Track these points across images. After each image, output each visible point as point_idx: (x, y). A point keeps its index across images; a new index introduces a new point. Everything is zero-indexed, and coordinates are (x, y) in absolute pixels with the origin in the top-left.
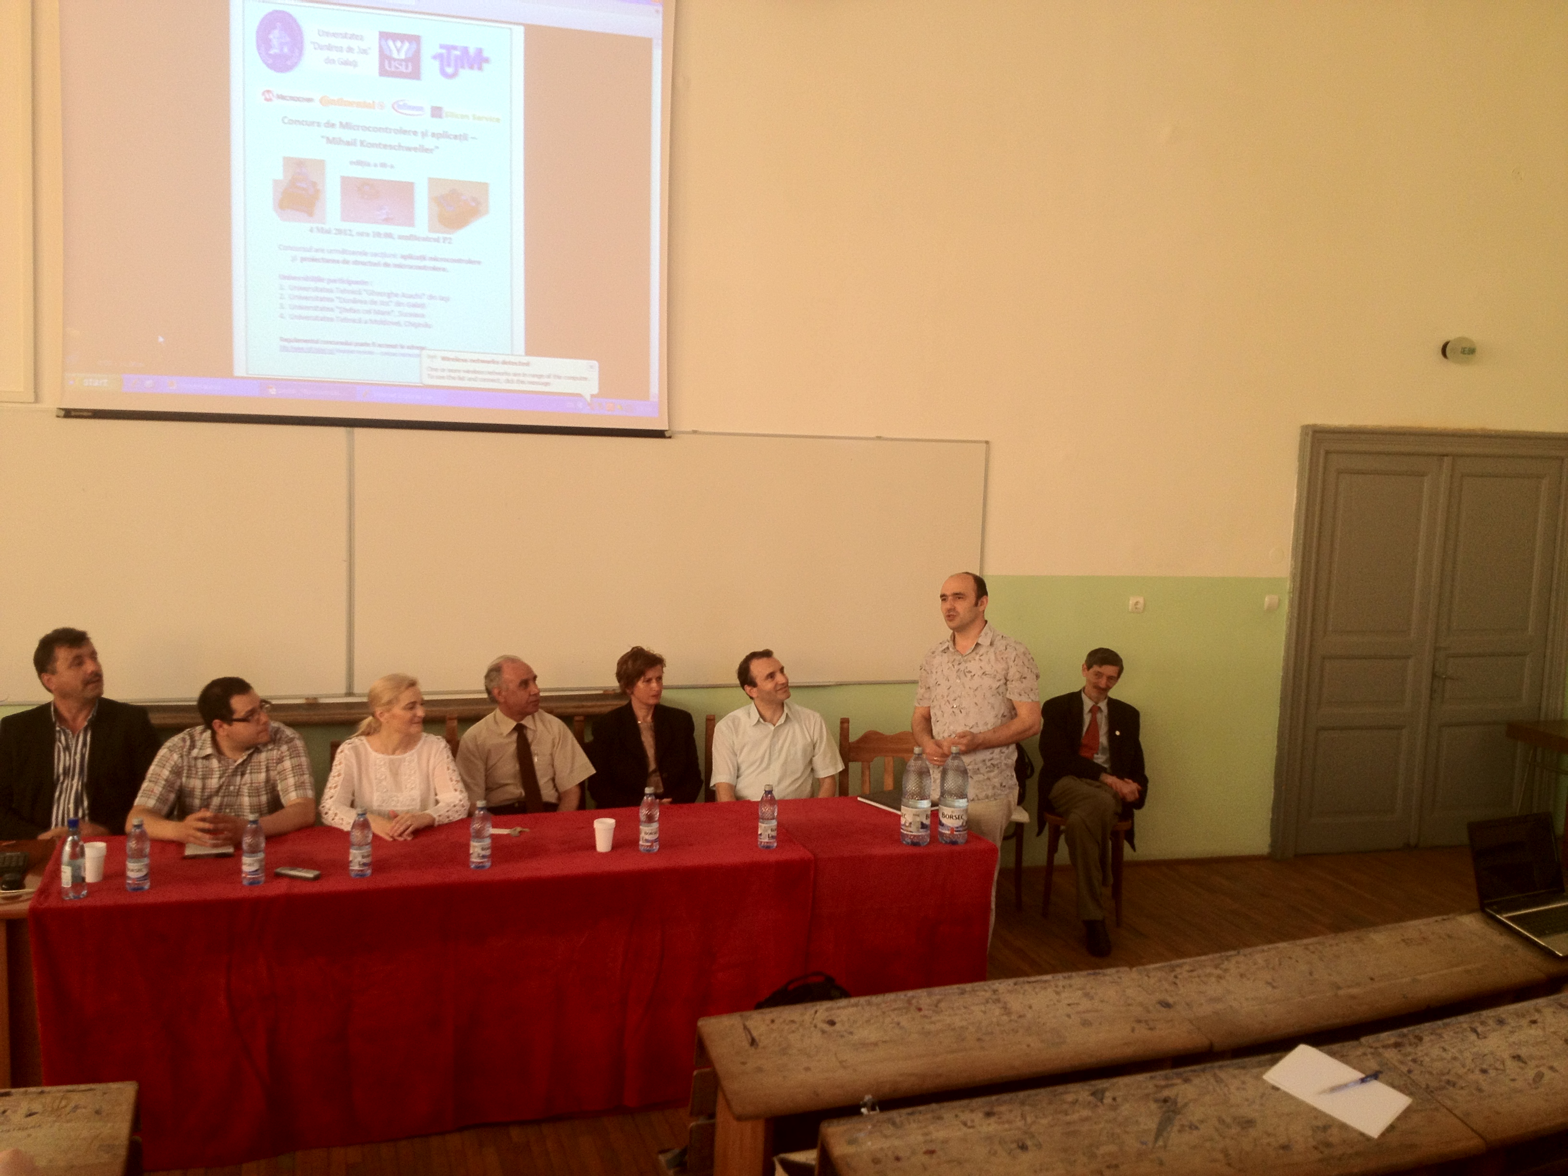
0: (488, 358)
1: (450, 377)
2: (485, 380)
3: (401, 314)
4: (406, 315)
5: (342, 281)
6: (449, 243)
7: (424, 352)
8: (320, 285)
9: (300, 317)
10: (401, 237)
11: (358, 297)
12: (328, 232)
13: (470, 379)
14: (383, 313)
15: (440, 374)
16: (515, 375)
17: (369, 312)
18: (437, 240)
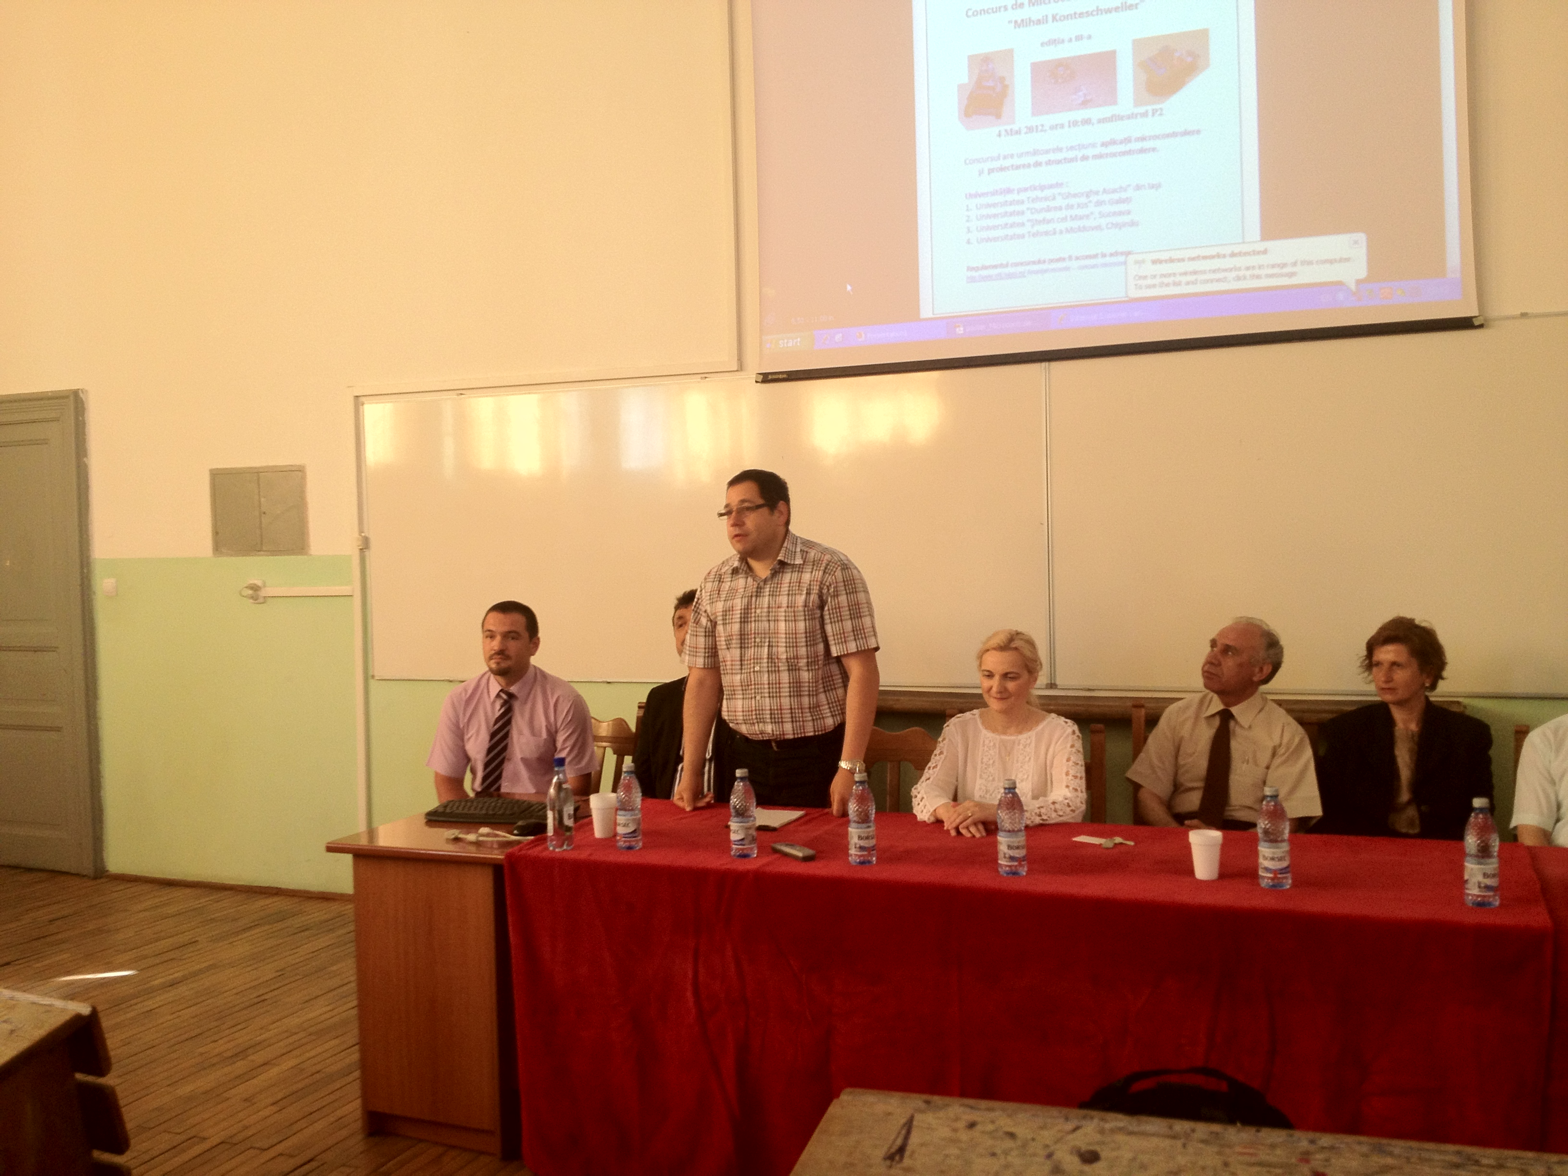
0: (1211, 252)
1: (1162, 285)
2: (1207, 281)
3: (1102, 215)
4: (1108, 215)
5: (1034, 188)
6: (1161, 115)
7: (1131, 259)
9: (988, 240)
10: (1100, 121)
11: (1052, 204)
12: (1018, 132)
13: (1188, 283)
14: (1081, 218)
15: (1149, 282)
16: (1248, 268)
17: (1064, 219)
18: (1145, 115)
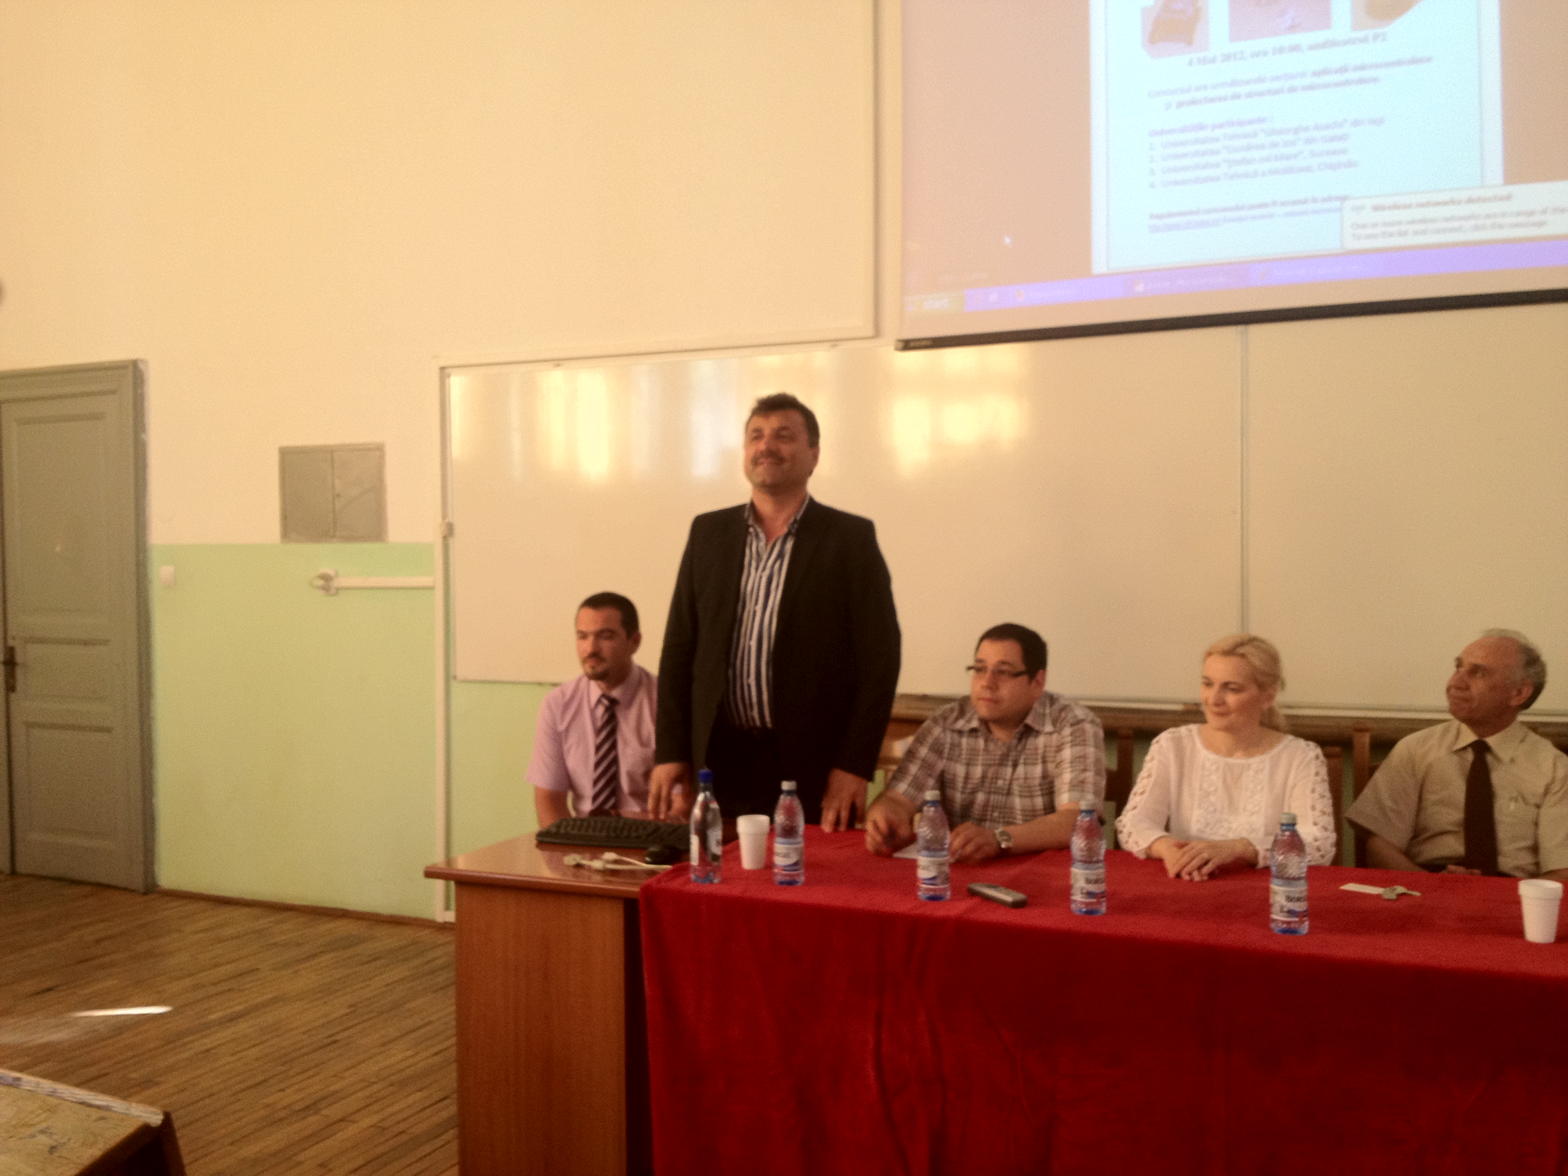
0: (1446, 197)
1: (1384, 235)
2: (1438, 231)
3: (1314, 154)
4: (1320, 154)
5: (1231, 124)
6: (1384, 40)
7: (1348, 204)
8: (1202, 134)
9: (1177, 183)
10: (1313, 47)
11: (1254, 141)
12: (1213, 60)
13: (1416, 233)
14: (1287, 158)
15: (1369, 231)
16: (1490, 215)
17: (1267, 159)
18: (1364, 40)
